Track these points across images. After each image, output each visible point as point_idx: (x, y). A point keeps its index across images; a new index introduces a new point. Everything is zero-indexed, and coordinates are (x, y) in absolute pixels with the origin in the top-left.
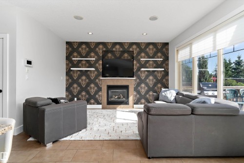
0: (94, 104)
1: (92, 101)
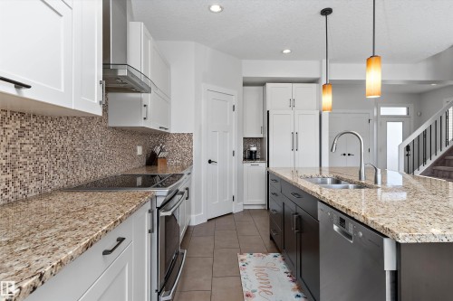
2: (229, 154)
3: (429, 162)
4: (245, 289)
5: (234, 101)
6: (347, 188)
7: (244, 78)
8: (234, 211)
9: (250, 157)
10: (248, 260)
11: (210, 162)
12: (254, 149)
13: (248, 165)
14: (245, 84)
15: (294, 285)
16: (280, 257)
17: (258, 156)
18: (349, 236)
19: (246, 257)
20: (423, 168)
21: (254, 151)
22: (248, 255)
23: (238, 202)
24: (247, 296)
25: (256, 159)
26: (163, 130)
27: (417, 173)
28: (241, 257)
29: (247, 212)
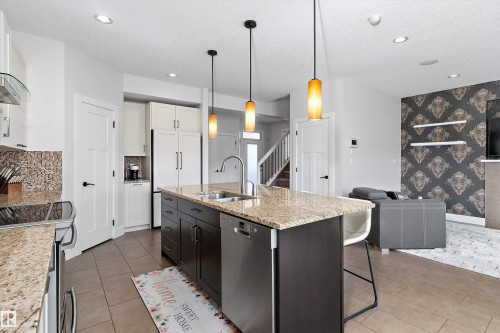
0: (463, 213)
1: (459, 207)
2: (109, 174)
3: (275, 176)
4: (148, 306)
5: (114, 117)
6: (233, 200)
7: (125, 93)
8: (114, 237)
9: (131, 176)
10: (144, 280)
11: (85, 184)
12: (135, 168)
13: (130, 185)
14: (127, 99)
15: (193, 288)
16: (175, 269)
17: (140, 176)
18: (247, 234)
19: (142, 278)
20: (271, 180)
21: (136, 171)
22: (143, 276)
23: (119, 225)
24: (153, 311)
25: (137, 178)
26: (21, 148)
27: (268, 184)
28: (135, 280)
29: (129, 235)
